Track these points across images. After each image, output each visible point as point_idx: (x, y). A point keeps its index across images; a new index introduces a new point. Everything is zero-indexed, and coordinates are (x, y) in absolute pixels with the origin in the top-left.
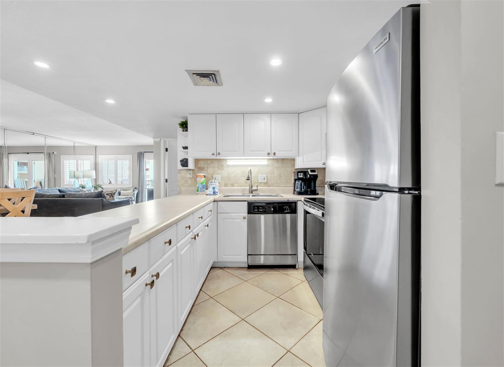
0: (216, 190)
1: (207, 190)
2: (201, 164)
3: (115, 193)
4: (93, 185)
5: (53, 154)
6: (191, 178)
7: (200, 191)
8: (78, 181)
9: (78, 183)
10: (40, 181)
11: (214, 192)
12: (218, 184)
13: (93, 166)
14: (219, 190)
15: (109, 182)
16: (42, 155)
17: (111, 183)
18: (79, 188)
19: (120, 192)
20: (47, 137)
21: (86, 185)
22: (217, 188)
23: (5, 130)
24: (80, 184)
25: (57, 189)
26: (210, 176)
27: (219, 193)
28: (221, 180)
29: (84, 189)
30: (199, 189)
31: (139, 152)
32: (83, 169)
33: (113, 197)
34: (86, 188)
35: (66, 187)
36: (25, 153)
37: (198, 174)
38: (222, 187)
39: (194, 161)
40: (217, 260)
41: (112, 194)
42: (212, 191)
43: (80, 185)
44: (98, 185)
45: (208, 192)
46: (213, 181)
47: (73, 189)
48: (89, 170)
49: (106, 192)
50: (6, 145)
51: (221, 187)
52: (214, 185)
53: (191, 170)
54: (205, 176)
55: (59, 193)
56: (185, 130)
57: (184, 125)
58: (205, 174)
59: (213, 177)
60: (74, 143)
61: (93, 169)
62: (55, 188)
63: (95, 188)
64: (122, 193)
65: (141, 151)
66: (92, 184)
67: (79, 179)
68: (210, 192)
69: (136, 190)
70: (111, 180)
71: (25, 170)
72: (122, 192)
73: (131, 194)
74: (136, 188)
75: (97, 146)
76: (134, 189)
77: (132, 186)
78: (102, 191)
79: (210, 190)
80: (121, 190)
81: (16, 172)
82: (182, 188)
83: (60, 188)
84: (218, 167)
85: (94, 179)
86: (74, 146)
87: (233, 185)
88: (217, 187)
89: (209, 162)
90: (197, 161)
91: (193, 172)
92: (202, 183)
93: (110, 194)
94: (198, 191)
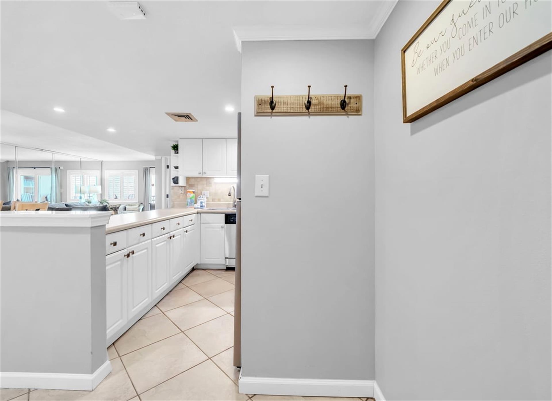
0: (204, 204)
1: (195, 204)
2: (192, 182)
3: (118, 207)
4: (99, 200)
5: (60, 169)
6: (183, 194)
7: (189, 205)
8: (84, 196)
9: (84, 198)
10: (46, 196)
11: (201, 206)
12: (206, 199)
13: (99, 182)
14: (207, 204)
15: (115, 197)
16: (49, 170)
17: (117, 199)
18: (85, 202)
19: (126, 208)
20: (54, 153)
21: (92, 200)
22: (204, 203)
23: (16, 147)
24: (86, 198)
25: (64, 204)
26: (199, 192)
27: (207, 207)
28: (209, 196)
29: (90, 204)
30: (188, 204)
31: (145, 168)
32: (89, 184)
33: (117, 211)
34: (92, 202)
35: (73, 202)
36: (32, 168)
37: (188, 190)
38: (210, 201)
39: (186, 179)
40: (200, 262)
41: (116, 208)
42: (200, 205)
43: (86, 200)
44: (104, 200)
45: (196, 206)
46: (202, 196)
47: (79, 204)
48: (95, 185)
49: (110, 207)
50: (17, 160)
51: (208, 202)
52: (202, 199)
53: (183, 186)
54: (194, 192)
55: (65, 207)
56: (176, 152)
57: (176, 148)
58: (194, 190)
59: (202, 193)
60: (81, 158)
61: (99, 184)
62: (61, 203)
63: (100, 202)
64: (127, 209)
65: (147, 167)
66: (98, 198)
67: (85, 194)
68: (198, 206)
69: (142, 206)
70: (116, 195)
71: (31, 184)
72: (127, 207)
73: (136, 209)
74: (141, 204)
75: (103, 161)
76: (139, 204)
77: (137, 201)
78: (106, 205)
79: (198, 205)
80: (126, 205)
81: (23, 186)
82: (175, 202)
83: (67, 203)
84: (207, 184)
85: (100, 194)
86: (80, 161)
87: (219, 200)
88: (205, 201)
89: (199, 180)
90: (188, 179)
91: (184, 189)
92: (191, 198)
93: (114, 208)
94: (187, 205)
